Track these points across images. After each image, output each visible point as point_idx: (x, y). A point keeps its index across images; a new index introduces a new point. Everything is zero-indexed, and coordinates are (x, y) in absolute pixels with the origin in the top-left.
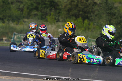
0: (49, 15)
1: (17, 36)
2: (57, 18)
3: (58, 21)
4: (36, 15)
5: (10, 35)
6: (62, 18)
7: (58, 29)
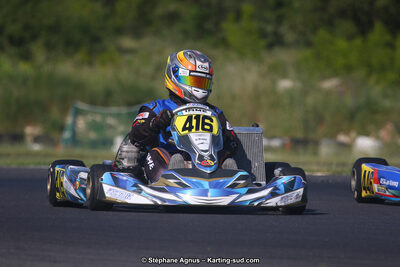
0: (231, 16)
1: (90, 118)
2: (270, 28)
3: (276, 42)
4: (172, 18)
5: (55, 113)
6: (293, 28)
7: (274, 82)
